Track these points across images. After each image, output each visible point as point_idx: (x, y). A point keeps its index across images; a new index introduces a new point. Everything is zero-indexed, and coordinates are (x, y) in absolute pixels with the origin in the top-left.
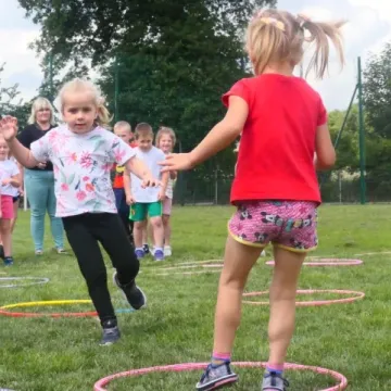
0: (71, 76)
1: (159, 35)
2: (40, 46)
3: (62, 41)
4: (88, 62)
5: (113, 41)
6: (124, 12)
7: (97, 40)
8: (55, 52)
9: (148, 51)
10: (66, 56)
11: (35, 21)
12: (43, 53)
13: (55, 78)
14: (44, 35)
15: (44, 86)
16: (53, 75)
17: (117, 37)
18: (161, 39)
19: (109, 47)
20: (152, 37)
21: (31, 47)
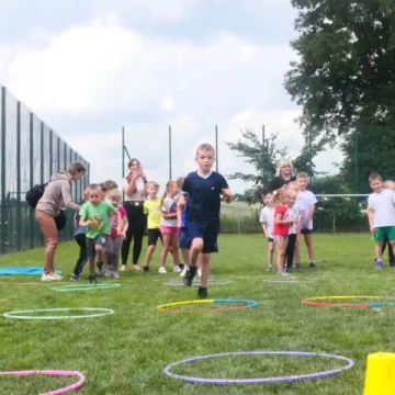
0: (324, 141)
1: (386, 111)
2: (302, 120)
3: (317, 117)
4: (335, 131)
5: (353, 117)
6: (361, 96)
7: (342, 116)
8: (312, 124)
9: (379, 123)
10: (321, 128)
11: (299, 103)
12: (304, 126)
13: (313, 143)
14: (305, 113)
15: (305, 148)
16: (311, 140)
17: (356, 114)
18: (387, 115)
19: (350, 120)
20: (381, 113)
21: (295, 121)
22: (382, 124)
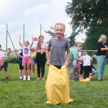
0: (79, 31)
1: (101, 21)
2: (71, 23)
3: (77, 22)
4: (83, 27)
5: (89, 23)
6: (93, 15)
7: (86, 22)
8: (75, 25)
10: (78, 26)
11: (70, 17)
12: (72, 25)
14: (72, 21)
15: (72, 34)
16: (75, 31)
17: (91, 22)
19: (88, 24)
20: (99, 22)
21: (69, 23)
22: (100, 25)
